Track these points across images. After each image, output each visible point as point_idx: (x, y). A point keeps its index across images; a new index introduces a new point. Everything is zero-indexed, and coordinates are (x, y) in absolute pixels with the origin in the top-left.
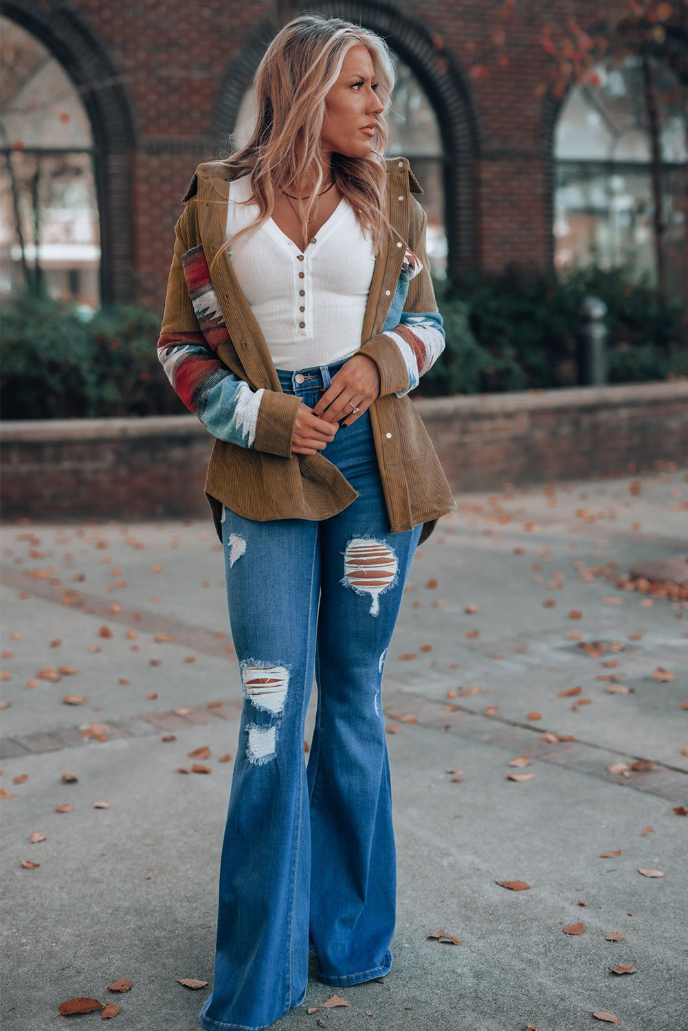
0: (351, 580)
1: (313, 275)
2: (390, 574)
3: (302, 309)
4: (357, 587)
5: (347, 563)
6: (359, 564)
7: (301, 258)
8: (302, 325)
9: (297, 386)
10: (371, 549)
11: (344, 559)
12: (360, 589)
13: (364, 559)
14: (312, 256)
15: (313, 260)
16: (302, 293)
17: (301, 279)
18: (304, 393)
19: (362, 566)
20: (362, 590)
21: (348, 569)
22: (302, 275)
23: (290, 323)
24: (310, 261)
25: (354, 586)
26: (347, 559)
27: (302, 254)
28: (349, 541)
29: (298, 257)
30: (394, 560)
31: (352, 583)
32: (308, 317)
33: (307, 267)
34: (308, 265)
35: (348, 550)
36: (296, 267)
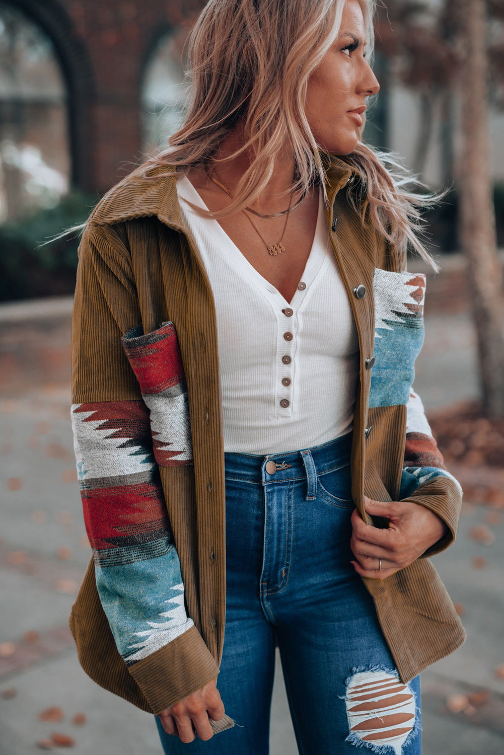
0: (361, 735)
1: (303, 335)
2: (410, 716)
3: (286, 382)
4: (373, 742)
5: (351, 710)
6: (370, 709)
7: (288, 313)
8: (285, 403)
9: (268, 478)
10: (383, 684)
11: (345, 706)
12: (377, 743)
13: (376, 699)
14: (302, 309)
15: (305, 314)
16: (287, 360)
17: (286, 342)
18: (276, 488)
19: (375, 710)
20: (381, 745)
21: (354, 720)
22: (288, 337)
23: (269, 401)
24: (300, 316)
25: (369, 742)
26: (350, 705)
27: (289, 306)
28: (348, 679)
29: (283, 311)
30: (412, 696)
31: (364, 739)
32: (294, 392)
33: (297, 325)
34: (298, 323)
35: (348, 691)
36: (282, 324)
